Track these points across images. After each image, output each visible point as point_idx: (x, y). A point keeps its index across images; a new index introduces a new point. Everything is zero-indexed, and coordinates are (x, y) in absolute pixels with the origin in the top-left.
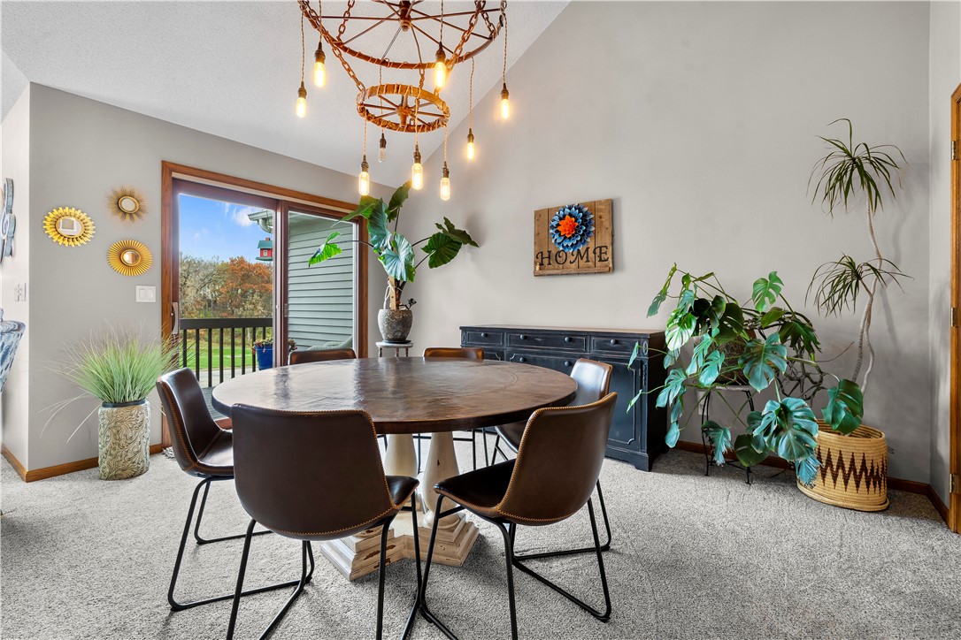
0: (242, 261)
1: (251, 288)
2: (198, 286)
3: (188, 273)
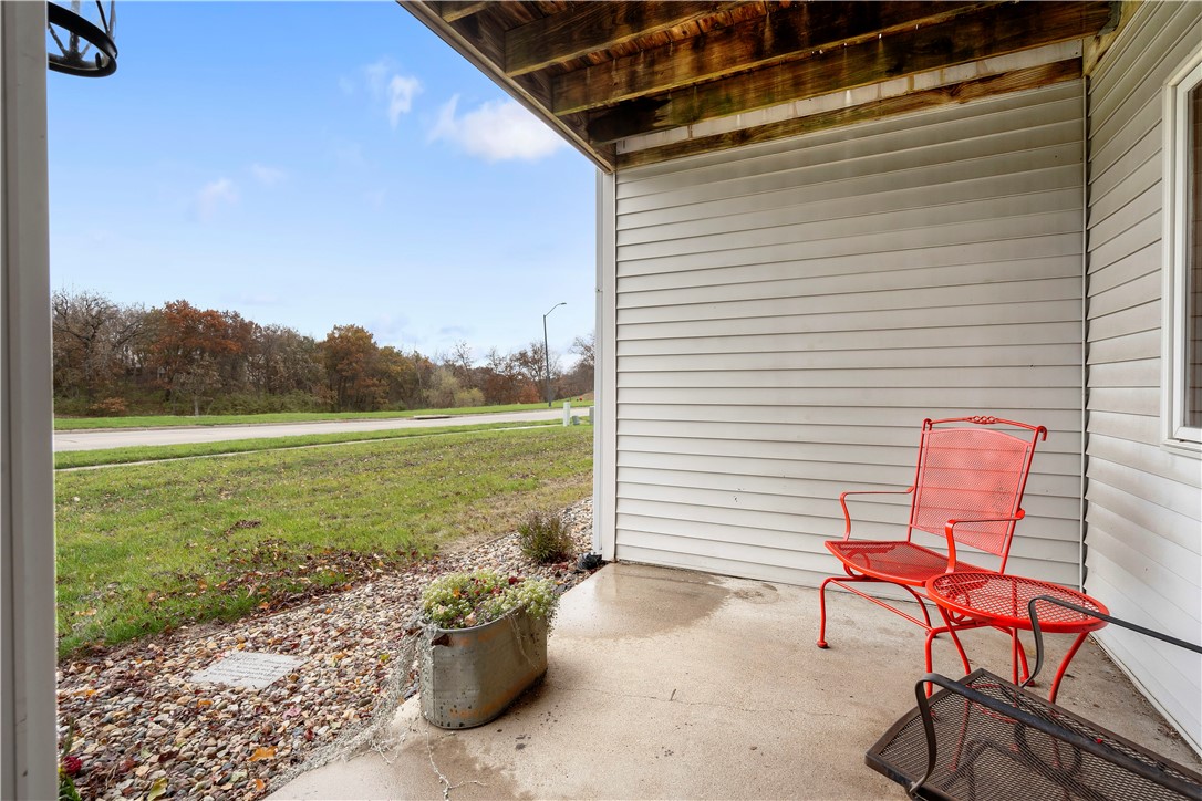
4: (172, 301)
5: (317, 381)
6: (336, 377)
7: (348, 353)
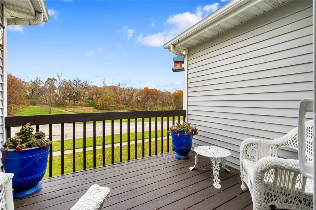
0: (147, 88)
1: (149, 96)
2: (136, 96)
3: (133, 92)
4: (145, 87)
5: (172, 104)
6: (176, 102)
7: (179, 97)
